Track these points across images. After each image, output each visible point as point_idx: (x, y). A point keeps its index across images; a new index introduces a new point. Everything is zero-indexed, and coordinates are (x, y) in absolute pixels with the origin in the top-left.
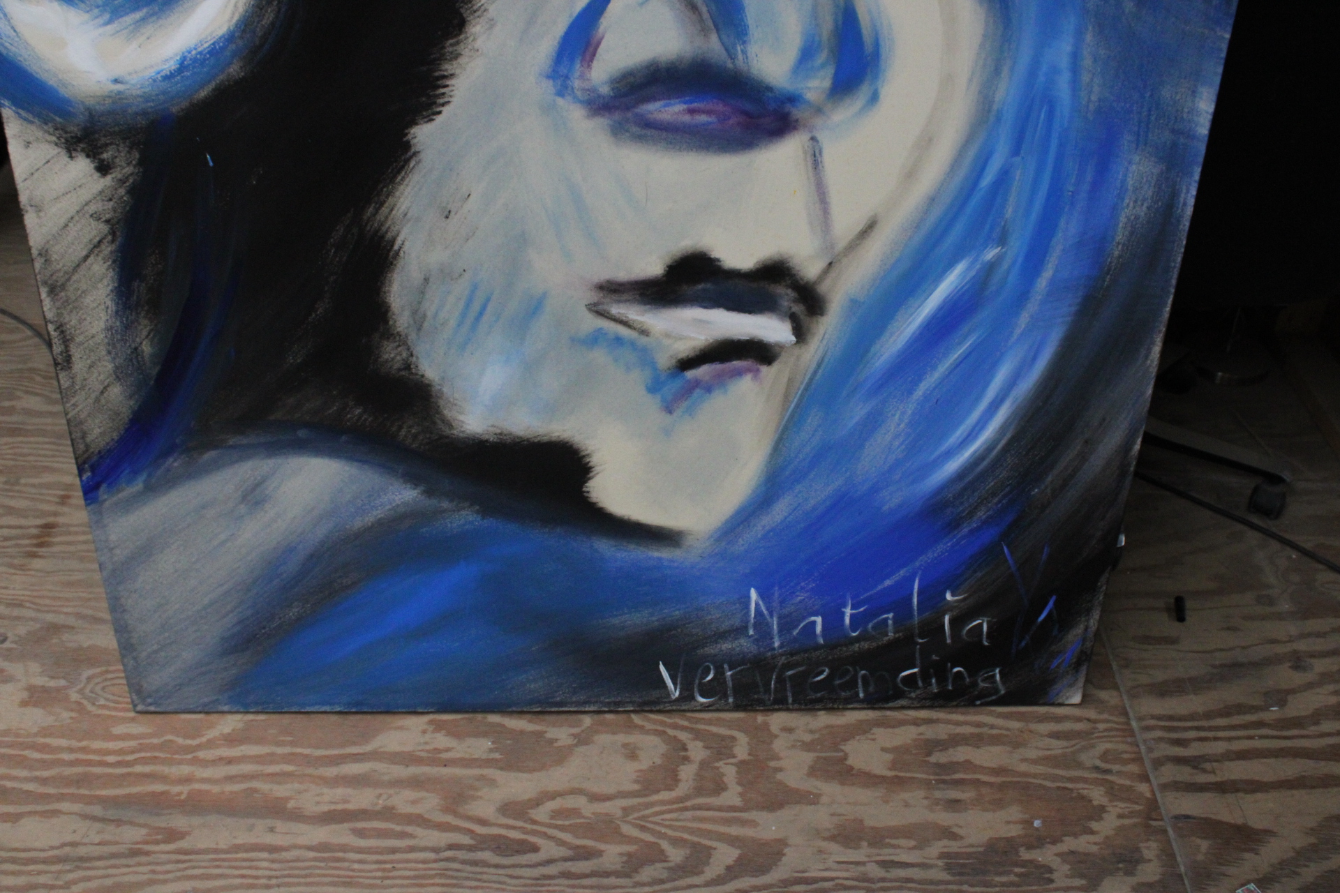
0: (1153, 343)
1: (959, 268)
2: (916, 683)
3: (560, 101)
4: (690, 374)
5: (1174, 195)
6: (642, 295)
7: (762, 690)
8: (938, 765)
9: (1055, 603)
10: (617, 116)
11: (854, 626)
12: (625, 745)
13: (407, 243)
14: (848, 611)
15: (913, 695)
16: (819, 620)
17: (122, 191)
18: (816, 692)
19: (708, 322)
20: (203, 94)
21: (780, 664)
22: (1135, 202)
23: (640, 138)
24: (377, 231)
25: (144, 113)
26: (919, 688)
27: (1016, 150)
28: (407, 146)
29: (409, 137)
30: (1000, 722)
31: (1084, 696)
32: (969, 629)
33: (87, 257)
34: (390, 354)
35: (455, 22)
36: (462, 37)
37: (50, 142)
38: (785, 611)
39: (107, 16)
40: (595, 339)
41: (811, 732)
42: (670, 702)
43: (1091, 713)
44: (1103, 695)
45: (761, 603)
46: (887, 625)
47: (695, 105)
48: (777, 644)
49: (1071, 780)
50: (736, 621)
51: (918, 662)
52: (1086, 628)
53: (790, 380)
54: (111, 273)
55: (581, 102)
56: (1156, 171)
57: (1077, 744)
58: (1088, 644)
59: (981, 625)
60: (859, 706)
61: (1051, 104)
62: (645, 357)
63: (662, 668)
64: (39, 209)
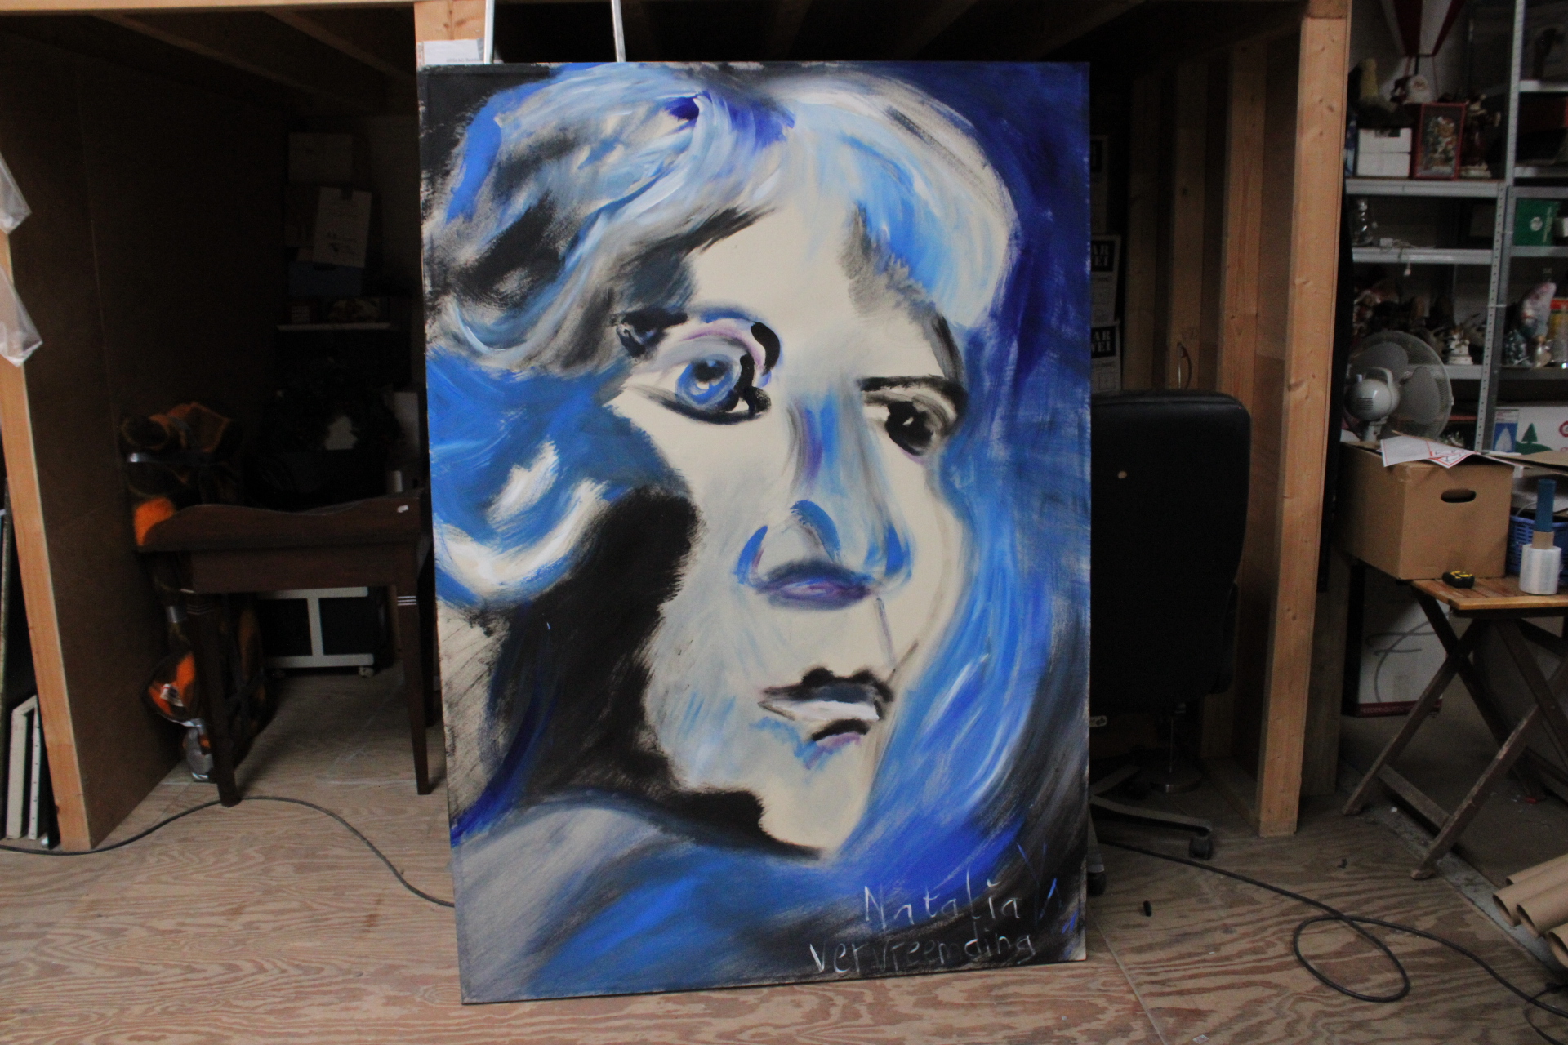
0: (1084, 705)
1: (967, 668)
2: (977, 950)
3: (741, 585)
4: (820, 743)
5: (1078, 617)
6: (790, 695)
7: (877, 961)
8: (997, 997)
9: (1057, 884)
10: (772, 593)
11: (932, 911)
12: (792, 1001)
13: (656, 671)
14: (927, 899)
15: (976, 959)
16: (909, 907)
17: (498, 646)
18: (913, 961)
19: (827, 710)
20: (548, 589)
21: (888, 941)
22: (1058, 622)
23: (785, 604)
24: (639, 664)
25: (515, 601)
26: (979, 954)
27: (989, 598)
28: (658, 614)
29: (660, 609)
32: (1005, 908)
33: (473, 685)
34: (644, 739)
35: (686, 546)
36: (689, 554)
37: (460, 619)
38: (888, 902)
39: (501, 549)
40: (764, 723)
41: (913, 986)
42: (819, 974)
43: (1094, 964)
44: (1100, 955)
45: (872, 897)
46: (953, 908)
47: (814, 584)
48: (884, 927)
49: (1082, 996)
50: (857, 912)
51: (976, 934)
52: (1080, 901)
53: (878, 743)
54: (486, 694)
55: (753, 586)
56: (1066, 604)
57: (1086, 980)
58: (1083, 913)
59: (1012, 904)
60: (942, 970)
61: (1003, 571)
62: (792, 733)
63: (812, 949)
64: (449, 657)
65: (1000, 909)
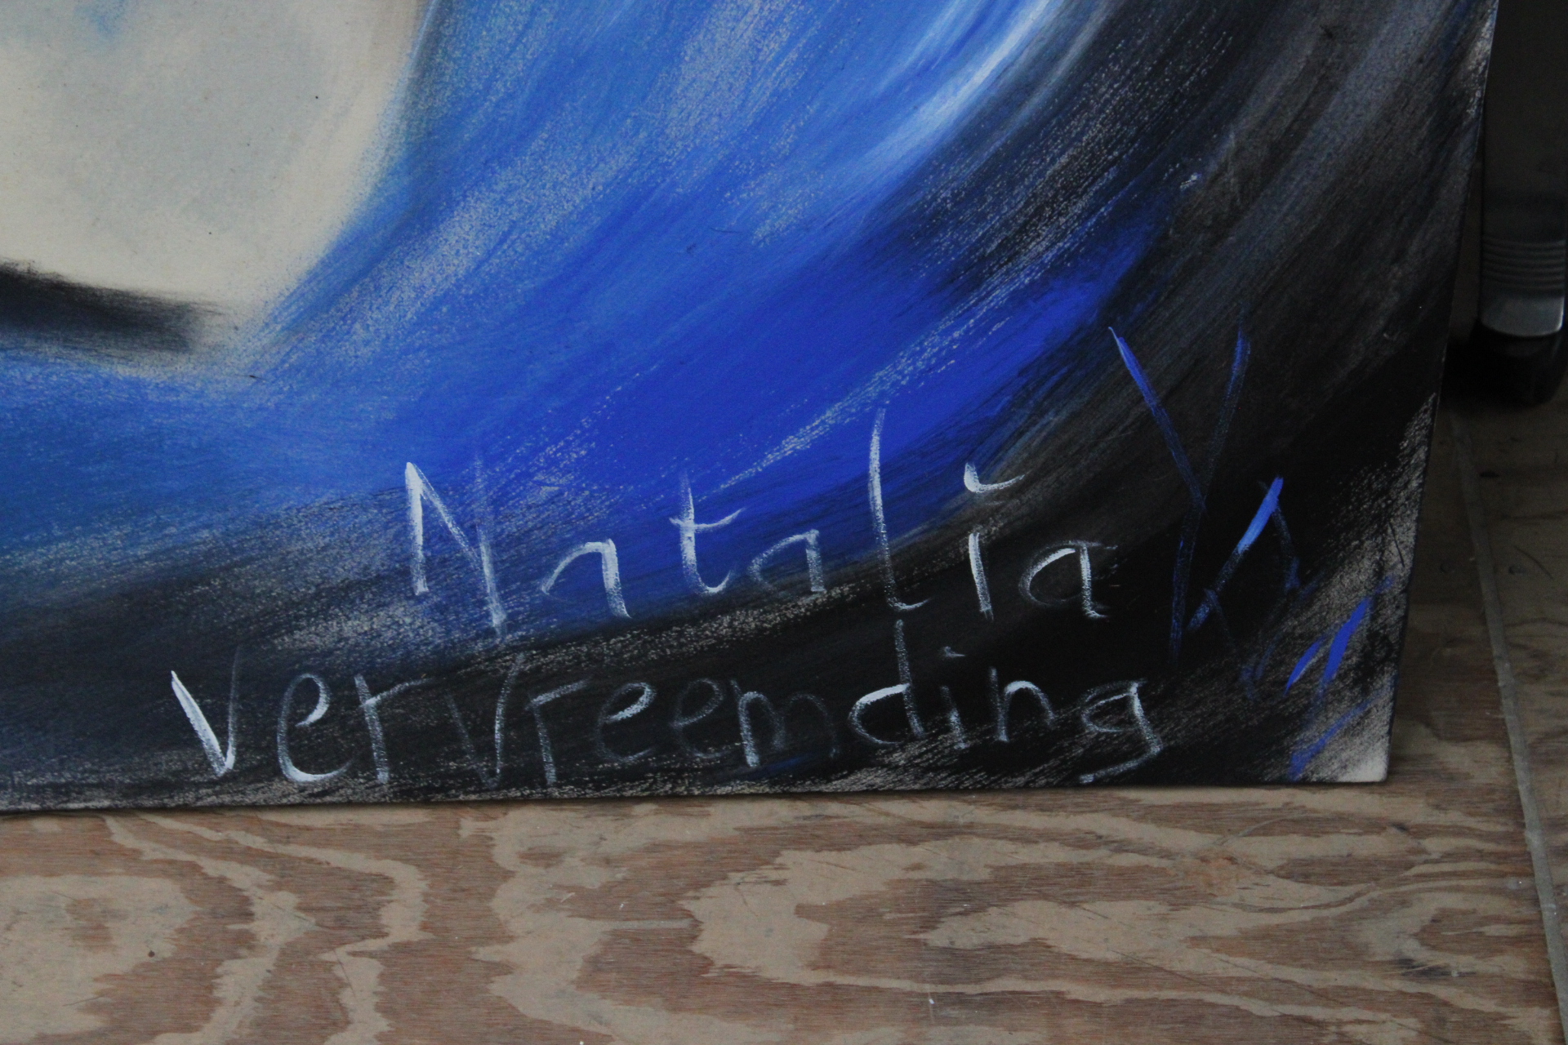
2: (906, 723)
7: (467, 745)
8: (952, 954)
9: (1281, 498)
11: (710, 565)
12: (77, 907)
14: (689, 527)
15: (899, 758)
16: (608, 550)
18: (625, 754)
21: (513, 672)
26: (914, 739)
30: (1147, 832)
31: (1396, 762)
32: (1039, 574)
38: (511, 527)
41: (608, 861)
42: (212, 784)
43: (1413, 808)
44: (1455, 756)
45: (438, 504)
46: (804, 566)
48: (497, 619)
49: (1323, 996)
50: (376, 557)
51: (905, 667)
52: (1380, 571)
57: (1358, 895)
58: (1391, 615)
59: (1072, 562)
60: (747, 791)
63: (179, 688)
65: (1021, 571)
